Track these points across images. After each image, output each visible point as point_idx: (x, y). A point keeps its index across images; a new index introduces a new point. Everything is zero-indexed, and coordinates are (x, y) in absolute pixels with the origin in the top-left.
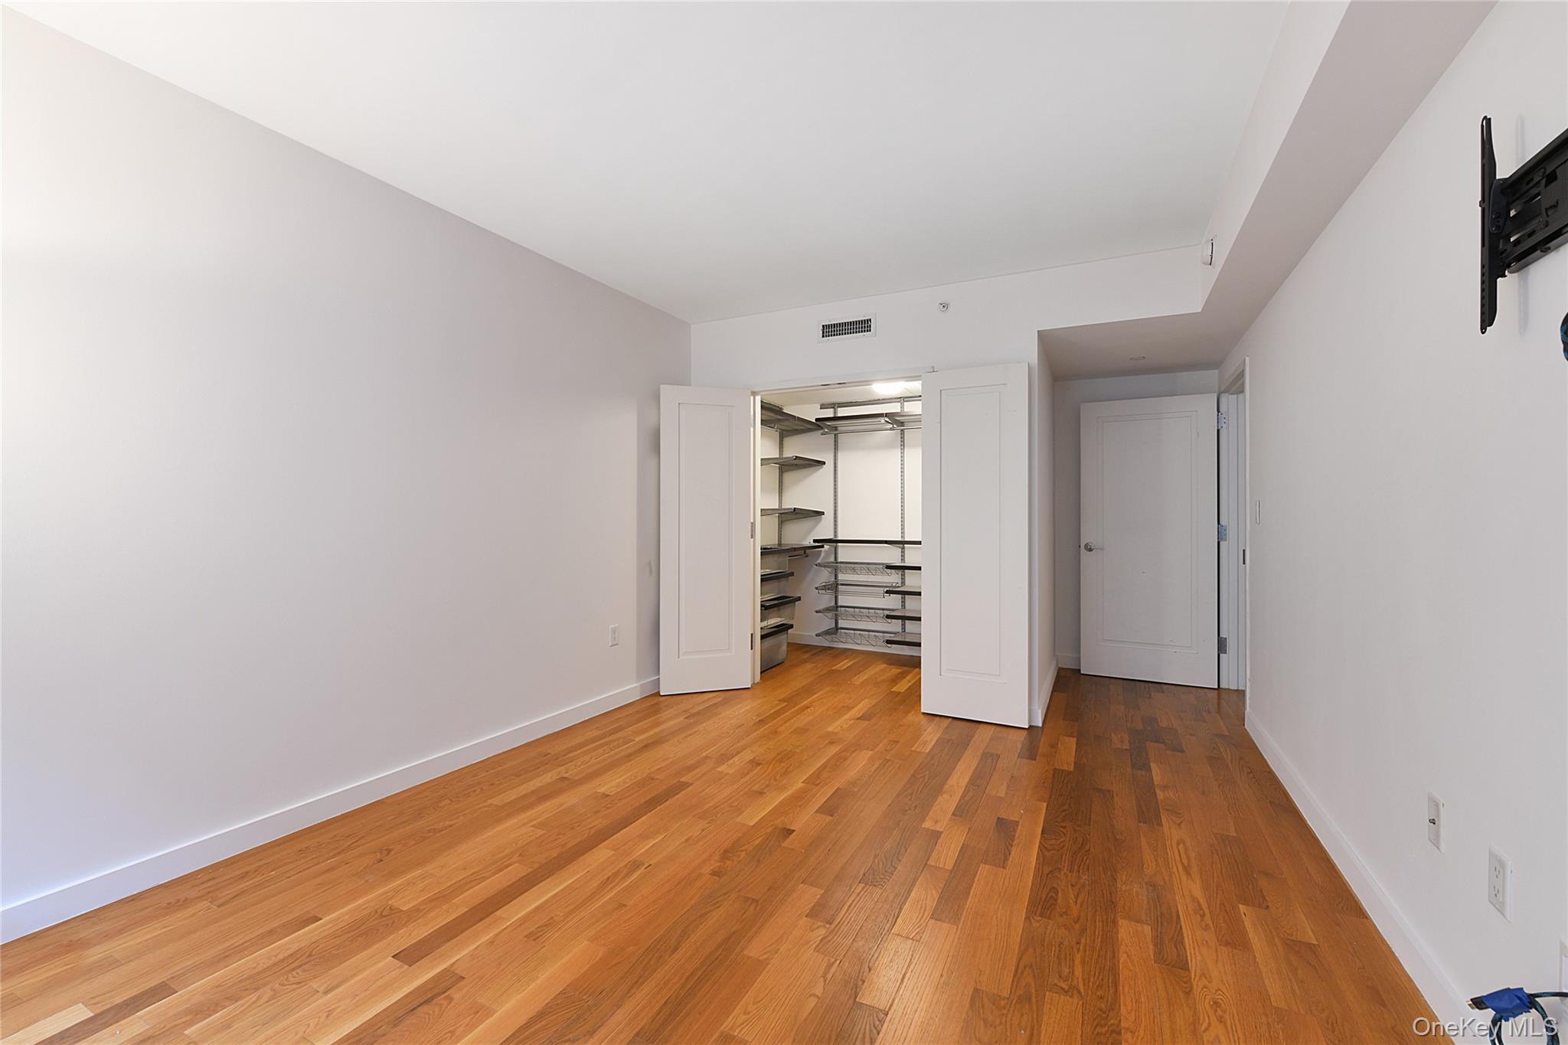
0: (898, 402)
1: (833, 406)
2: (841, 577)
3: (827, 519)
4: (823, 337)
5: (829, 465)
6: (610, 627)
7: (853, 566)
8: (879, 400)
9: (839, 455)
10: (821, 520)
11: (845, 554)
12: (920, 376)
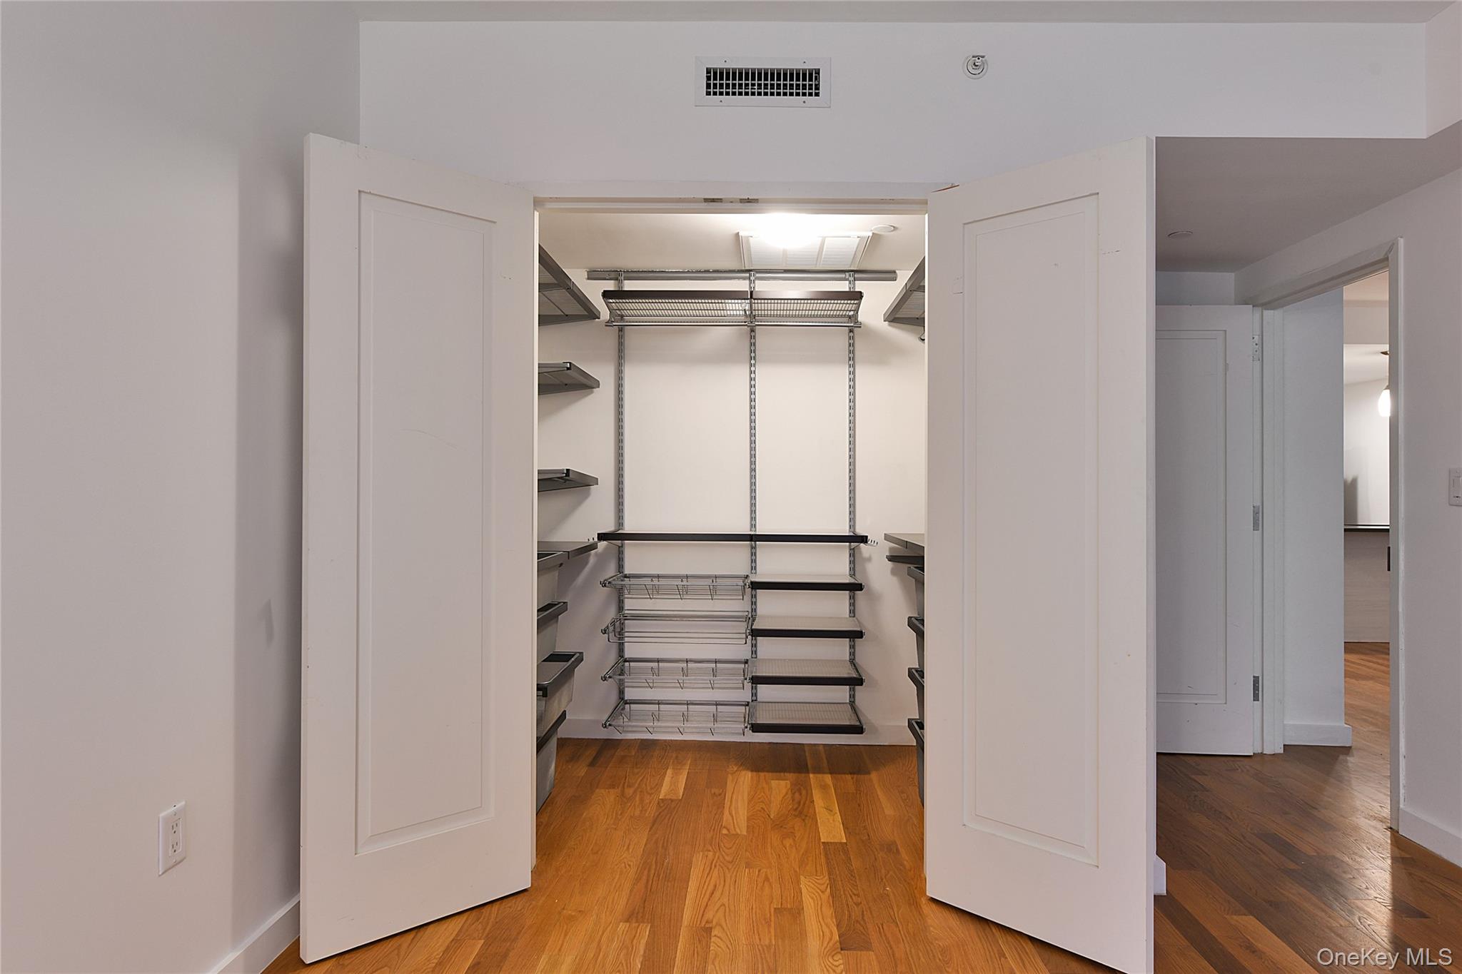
0: (744, 279)
1: (613, 275)
2: (629, 604)
3: (602, 495)
4: (708, 93)
5: (605, 393)
6: (162, 815)
7: (655, 584)
8: (707, 271)
9: (629, 371)
10: (587, 495)
11: (638, 559)
12: (925, 202)
